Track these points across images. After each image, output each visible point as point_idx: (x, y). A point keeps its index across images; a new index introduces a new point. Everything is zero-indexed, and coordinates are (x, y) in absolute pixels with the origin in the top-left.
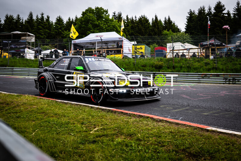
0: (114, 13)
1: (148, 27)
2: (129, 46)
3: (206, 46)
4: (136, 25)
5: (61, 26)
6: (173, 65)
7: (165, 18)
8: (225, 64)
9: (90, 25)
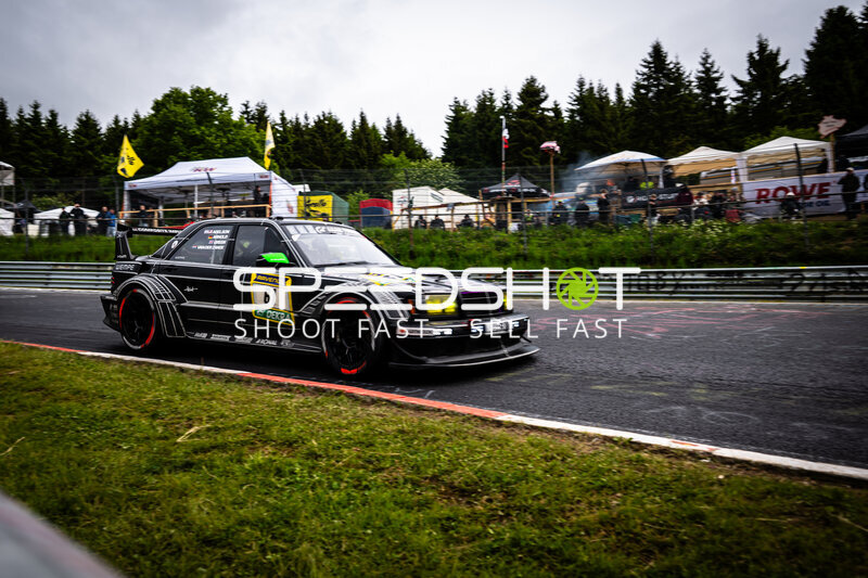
0: (246, 106)
1: (342, 145)
2: (290, 198)
3: (499, 197)
4: (307, 137)
5: (93, 140)
6: (412, 248)
7: (389, 121)
8: (549, 244)
9: (177, 139)
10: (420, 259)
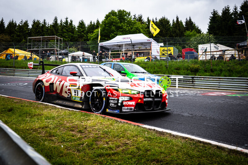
0: (135, 16)
2: (157, 49)
5: (83, 29)
6: (211, 68)
7: (187, 19)
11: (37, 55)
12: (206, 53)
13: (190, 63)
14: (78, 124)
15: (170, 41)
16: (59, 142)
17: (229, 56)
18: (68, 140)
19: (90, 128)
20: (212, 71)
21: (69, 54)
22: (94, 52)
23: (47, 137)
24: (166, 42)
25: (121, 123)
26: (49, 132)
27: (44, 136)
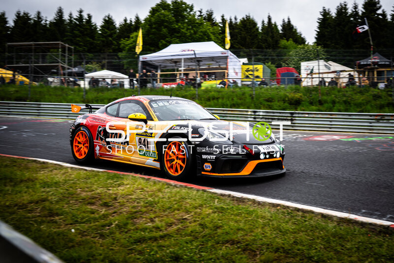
0: (201, 12)
3: (368, 67)
4: (237, 31)
6: (320, 98)
7: (284, 21)
10: (326, 105)
11: (25, 76)
12: (312, 75)
13: (289, 90)
14: (101, 193)
15: (258, 55)
16: (67, 224)
17: (346, 80)
18: (84, 220)
19: (123, 198)
20: (321, 103)
21: (86, 75)
22: (132, 71)
23: (45, 216)
24: (251, 56)
25: (177, 187)
26: (48, 208)
27: (39, 216)
